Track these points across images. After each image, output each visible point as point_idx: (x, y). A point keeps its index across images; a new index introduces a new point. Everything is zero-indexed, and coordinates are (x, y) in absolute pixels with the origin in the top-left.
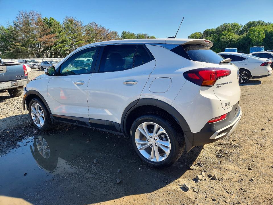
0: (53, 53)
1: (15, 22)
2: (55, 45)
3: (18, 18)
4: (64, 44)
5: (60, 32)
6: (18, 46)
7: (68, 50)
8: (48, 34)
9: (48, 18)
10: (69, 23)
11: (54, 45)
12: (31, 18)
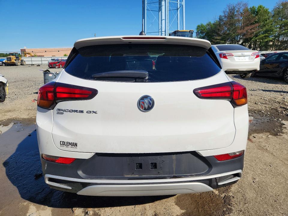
0: (252, 46)
1: (220, 17)
2: (256, 36)
3: (224, 12)
4: (267, 34)
5: (267, 20)
6: (218, 40)
7: (271, 41)
8: (252, 24)
9: (256, 6)
10: (281, 7)
11: (254, 37)
12: (237, 9)
